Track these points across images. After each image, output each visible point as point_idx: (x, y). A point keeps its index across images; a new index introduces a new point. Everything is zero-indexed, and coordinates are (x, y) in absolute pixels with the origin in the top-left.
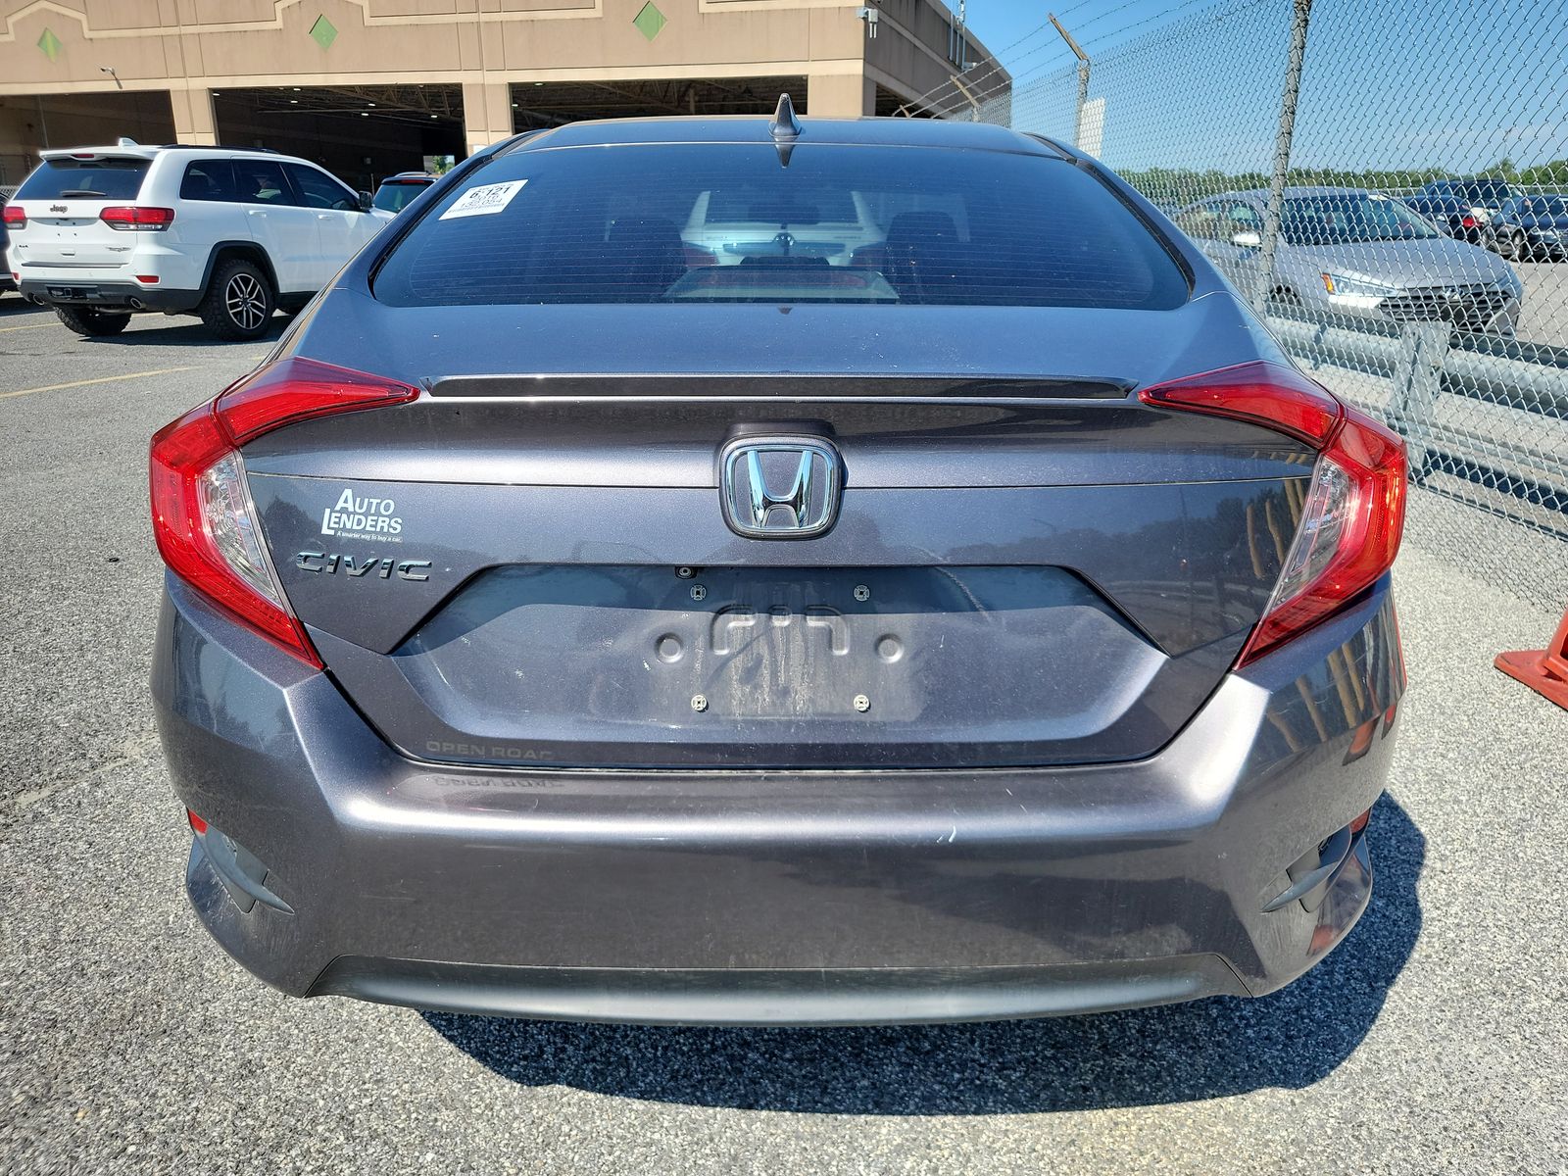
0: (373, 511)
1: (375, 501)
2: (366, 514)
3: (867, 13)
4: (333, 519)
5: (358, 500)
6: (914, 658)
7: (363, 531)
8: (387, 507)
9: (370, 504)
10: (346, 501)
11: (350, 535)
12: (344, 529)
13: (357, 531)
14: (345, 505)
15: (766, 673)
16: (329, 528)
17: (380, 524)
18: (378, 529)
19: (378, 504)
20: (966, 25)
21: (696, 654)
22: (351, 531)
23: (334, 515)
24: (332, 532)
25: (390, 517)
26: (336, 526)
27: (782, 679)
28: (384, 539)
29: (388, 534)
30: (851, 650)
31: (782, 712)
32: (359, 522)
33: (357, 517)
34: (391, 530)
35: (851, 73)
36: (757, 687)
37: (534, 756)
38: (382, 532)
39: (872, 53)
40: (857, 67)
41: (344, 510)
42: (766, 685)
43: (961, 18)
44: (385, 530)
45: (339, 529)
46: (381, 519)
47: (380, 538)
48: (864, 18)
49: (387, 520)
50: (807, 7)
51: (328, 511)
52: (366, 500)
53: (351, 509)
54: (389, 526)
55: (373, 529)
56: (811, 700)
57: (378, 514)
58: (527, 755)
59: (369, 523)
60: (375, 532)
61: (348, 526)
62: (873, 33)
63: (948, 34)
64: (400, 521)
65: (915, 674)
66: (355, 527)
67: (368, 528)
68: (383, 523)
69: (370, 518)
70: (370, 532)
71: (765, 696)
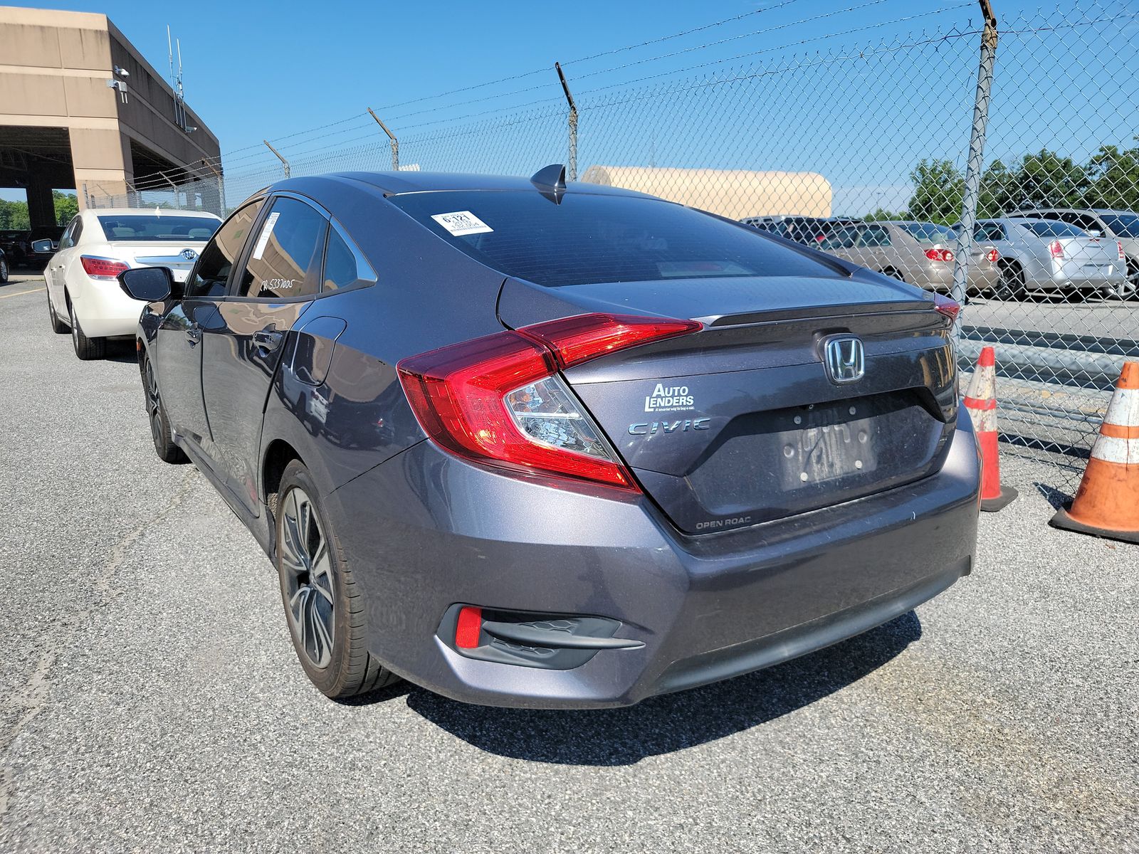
0: (676, 394)
1: (676, 389)
2: (673, 396)
3: (117, 84)
4: (652, 402)
5: (667, 389)
6: (871, 439)
7: (672, 406)
8: (684, 391)
9: (674, 390)
10: (659, 391)
11: (664, 410)
12: (660, 407)
13: (669, 407)
14: (659, 393)
15: (824, 456)
16: (650, 408)
17: (681, 401)
18: (681, 404)
19: (679, 390)
20: (186, 100)
21: (799, 452)
22: (665, 407)
23: (652, 400)
24: (652, 410)
25: (687, 396)
26: (655, 406)
27: (830, 459)
28: (684, 409)
29: (687, 406)
30: (851, 439)
31: (832, 475)
32: (669, 401)
33: (667, 399)
34: (688, 403)
35: (108, 128)
36: (822, 464)
37: (743, 521)
38: (683, 406)
39: (124, 114)
40: (114, 124)
41: (658, 396)
42: (825, 463)
43: (181, 94)
44: (684, 404)
45: (657, 407)
46: (681, 398)
47: (682, 409)
48: (114, 88)
49: (685, 398)
50: (61, 75)
51: (648, 398)
52: (671, 389)
53: (663, 395)
54: (687, 401)
55: (677, 404)
56: (842, 467)
57: (679, 395)
58: (740, 521)
59: (675, 401)
60: (679, 406)
61: (662, 405)
62: (124, 99)
63: (173, 105)
64: (692, 398)
65: (873, 447)
66: (667, 405)
67: (675, 404)
68: (683, 400)
69: (675, 398)
70: (676, 406)
71: (826, 469)
